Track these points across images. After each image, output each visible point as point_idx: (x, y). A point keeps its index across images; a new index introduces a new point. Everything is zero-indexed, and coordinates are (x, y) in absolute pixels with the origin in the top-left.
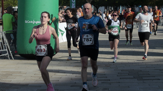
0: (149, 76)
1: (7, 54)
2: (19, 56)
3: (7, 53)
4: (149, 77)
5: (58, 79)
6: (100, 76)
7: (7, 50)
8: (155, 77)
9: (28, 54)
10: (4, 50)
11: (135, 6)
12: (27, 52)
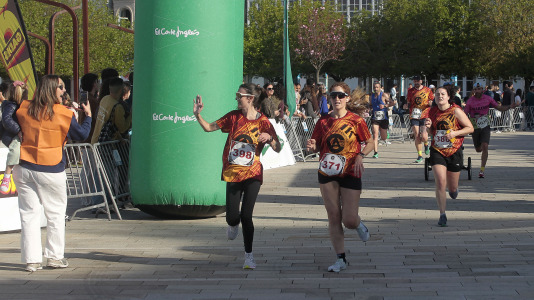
0: (488, 263)
1: (103, 205)
2: (137, 210)
3: (103, 201)
4: (489, 266)
6: (358, 264)
7: (103, 193)
8: (503, 266)
9: (160, 206)
10: (97, 194)
11: (442, 76)
12: (159, 199)
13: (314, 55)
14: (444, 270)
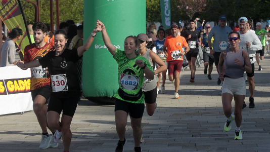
2: (87, 100)
5: (149, 135)
9: (100, 97)
11: (262, 20)
12: (99, 93)
13: (188, 9)
14: (261, 132)
